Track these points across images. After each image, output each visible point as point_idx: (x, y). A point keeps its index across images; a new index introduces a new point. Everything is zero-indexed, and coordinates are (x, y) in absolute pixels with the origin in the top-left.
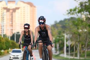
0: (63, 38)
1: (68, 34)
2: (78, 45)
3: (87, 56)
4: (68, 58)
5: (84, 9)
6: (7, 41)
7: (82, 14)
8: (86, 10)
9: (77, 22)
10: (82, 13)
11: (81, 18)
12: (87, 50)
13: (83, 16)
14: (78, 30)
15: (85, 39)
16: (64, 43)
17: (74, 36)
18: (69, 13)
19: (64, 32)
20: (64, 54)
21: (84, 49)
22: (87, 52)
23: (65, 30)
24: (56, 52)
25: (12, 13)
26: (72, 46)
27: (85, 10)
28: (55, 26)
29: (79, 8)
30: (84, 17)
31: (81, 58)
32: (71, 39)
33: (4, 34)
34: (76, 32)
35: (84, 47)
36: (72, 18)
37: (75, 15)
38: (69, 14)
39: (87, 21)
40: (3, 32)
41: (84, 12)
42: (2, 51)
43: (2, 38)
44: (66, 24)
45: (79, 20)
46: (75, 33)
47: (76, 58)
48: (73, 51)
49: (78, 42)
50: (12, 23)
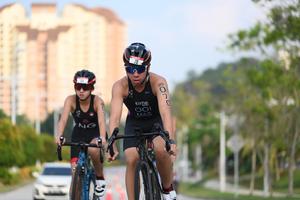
0: (214, 126)
1: (233, 112)
2: (266, 151)
3: (296, 186)
4: (233, 195)
5: (284, 32)
6: (30, 138)
7: (278, 48)
8: (291, 36)
9: (260, 74)
10: (280, 43)
11: (275, 59)
12: (294, 168)
13: (283, 55)
14: (266, 102)
15: (287, 130)
16: (218, 144)
17: (252, 119)
18: (237, 43)
19: (218, 108)
21: (287, 165)
22: (295, 173)
23: (222, 99)
24: (192, 175)
25: (46, 44)
26: (244, 154)
27: (287, 34)
28: (189, 86)
29: (268, 26)
30: (285, 58)
31: (276, 195)
32: (243, 131)
33: (20, 113)
34: (259, 108)
35: (286, 156)
36: (245, 61)
37: (254, 49)
38: (236, 48)
40: (17, 108)
41: (284, 40)
42: (14, 170)
43: (14, 128)
44: (225, 80)
45: (270, 68)
46: (254, 111)
47: (258, 193)
48: (249, 171)
49: (266, 140)
50: (46, 79)
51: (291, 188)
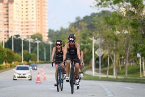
0: (89, 44)
1: (98, 37)
2: (115, 56)
3: (129, 73)
7: (120, 6)
9: (111, 19)
10: (121, 3)
12: (128, 64)
13: (123, 9)
14: (114, 32)
15: (125, 46)
16: (92, 52)
17: (107, 41)
18: (100, 4)
19: (91, 35)
20: (92, 71)
21: (124, 63)
22: (128, 66)
23: (93, 31)
28: (77, 24)
32: (103, 46)
34: (111, 35)
35: (124, 58)
36: (104, 12)
37: (108, 7)
38: (100, 6)
39: (128, 17)
41: (123, 2)
44: (94, 22)
45: (116, 16)
47: (110, 76)
48: (106, 66)
49: (114, 51)
51: (126, 74)
